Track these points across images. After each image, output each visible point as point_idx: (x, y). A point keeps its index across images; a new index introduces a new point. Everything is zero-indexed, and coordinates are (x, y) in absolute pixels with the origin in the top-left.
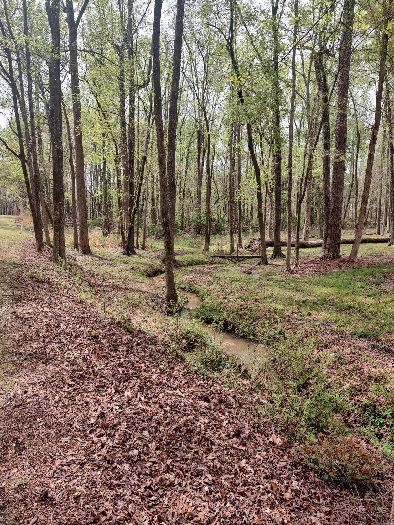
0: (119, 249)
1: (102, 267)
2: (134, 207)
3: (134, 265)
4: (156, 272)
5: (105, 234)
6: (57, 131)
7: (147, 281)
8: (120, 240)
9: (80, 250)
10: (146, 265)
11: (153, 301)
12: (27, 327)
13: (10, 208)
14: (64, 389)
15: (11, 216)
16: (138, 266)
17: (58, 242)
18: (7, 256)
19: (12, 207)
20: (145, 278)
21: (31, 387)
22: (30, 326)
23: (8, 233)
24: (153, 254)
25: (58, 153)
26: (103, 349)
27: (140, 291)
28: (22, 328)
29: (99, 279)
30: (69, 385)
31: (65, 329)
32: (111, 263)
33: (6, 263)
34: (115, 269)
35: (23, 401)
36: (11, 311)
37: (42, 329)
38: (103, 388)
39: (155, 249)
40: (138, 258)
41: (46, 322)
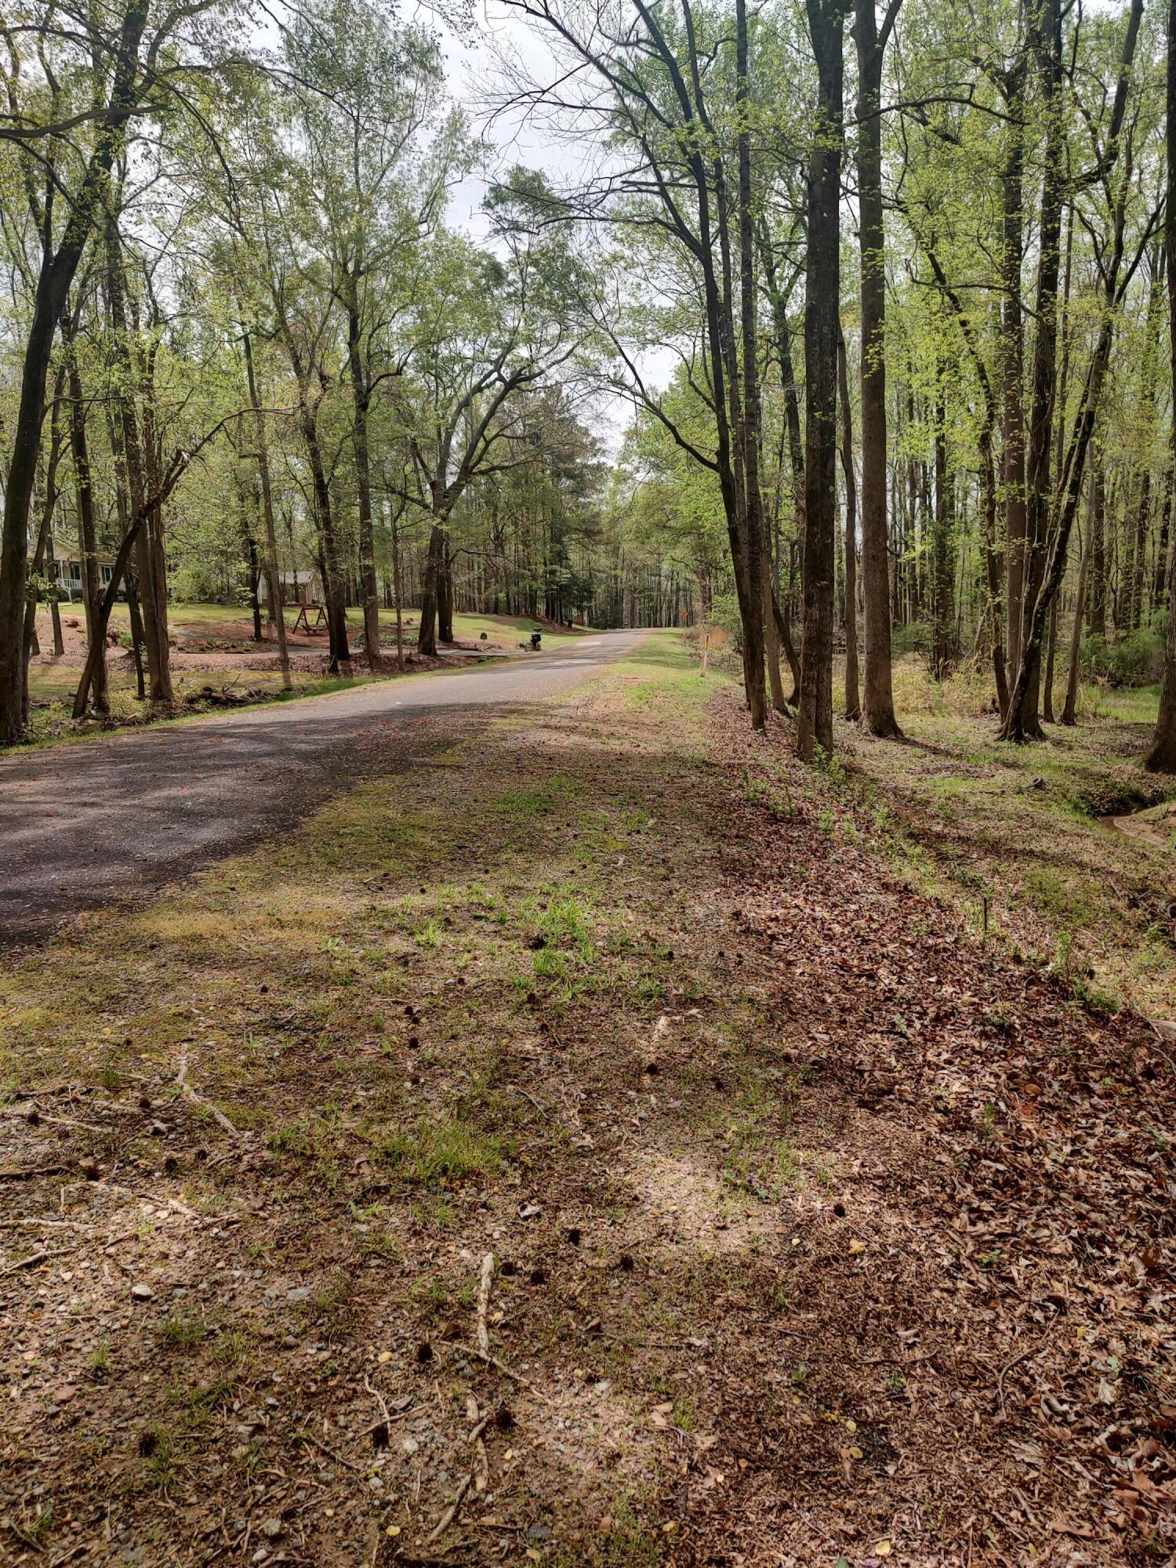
0: (985, 720)
1: (937, 777)
2: (1044, 585)
3: (1044, 775)
4: (1121, 801)
5: (941, 674)
6: (821, 371)
7: (1098, 830)
8: (991, 690)
9: (866, 723)
10: (1086, 774)
11: (1133, 904)
12: (781, 965)
13: (669, 608)
14: (957, 1223)
15: (672, 630)
16: (1058, 778)
17: (813, 702)
18: (680, 740)
19: (673, 607)
20: (1086, 819)
21: (847, 1191)
22: (789, 964)
23: (671, 674)
24: (1103, 737)
25: (822, 434)
26: (1042, 1079)
27: (1081, 865)
28: (769, 970)
29: (933, 817)
30: (971, 1210)
31: (894, 986)
32: (963, 765)
33: (683, 761)
34: (979, 785)
35: (839, 1244)
36: (727, 908)
37: (826, 978)
38: (1100, 1249)
39: (1110, 722)
40: (1053, 753)
41: (832, 954)
